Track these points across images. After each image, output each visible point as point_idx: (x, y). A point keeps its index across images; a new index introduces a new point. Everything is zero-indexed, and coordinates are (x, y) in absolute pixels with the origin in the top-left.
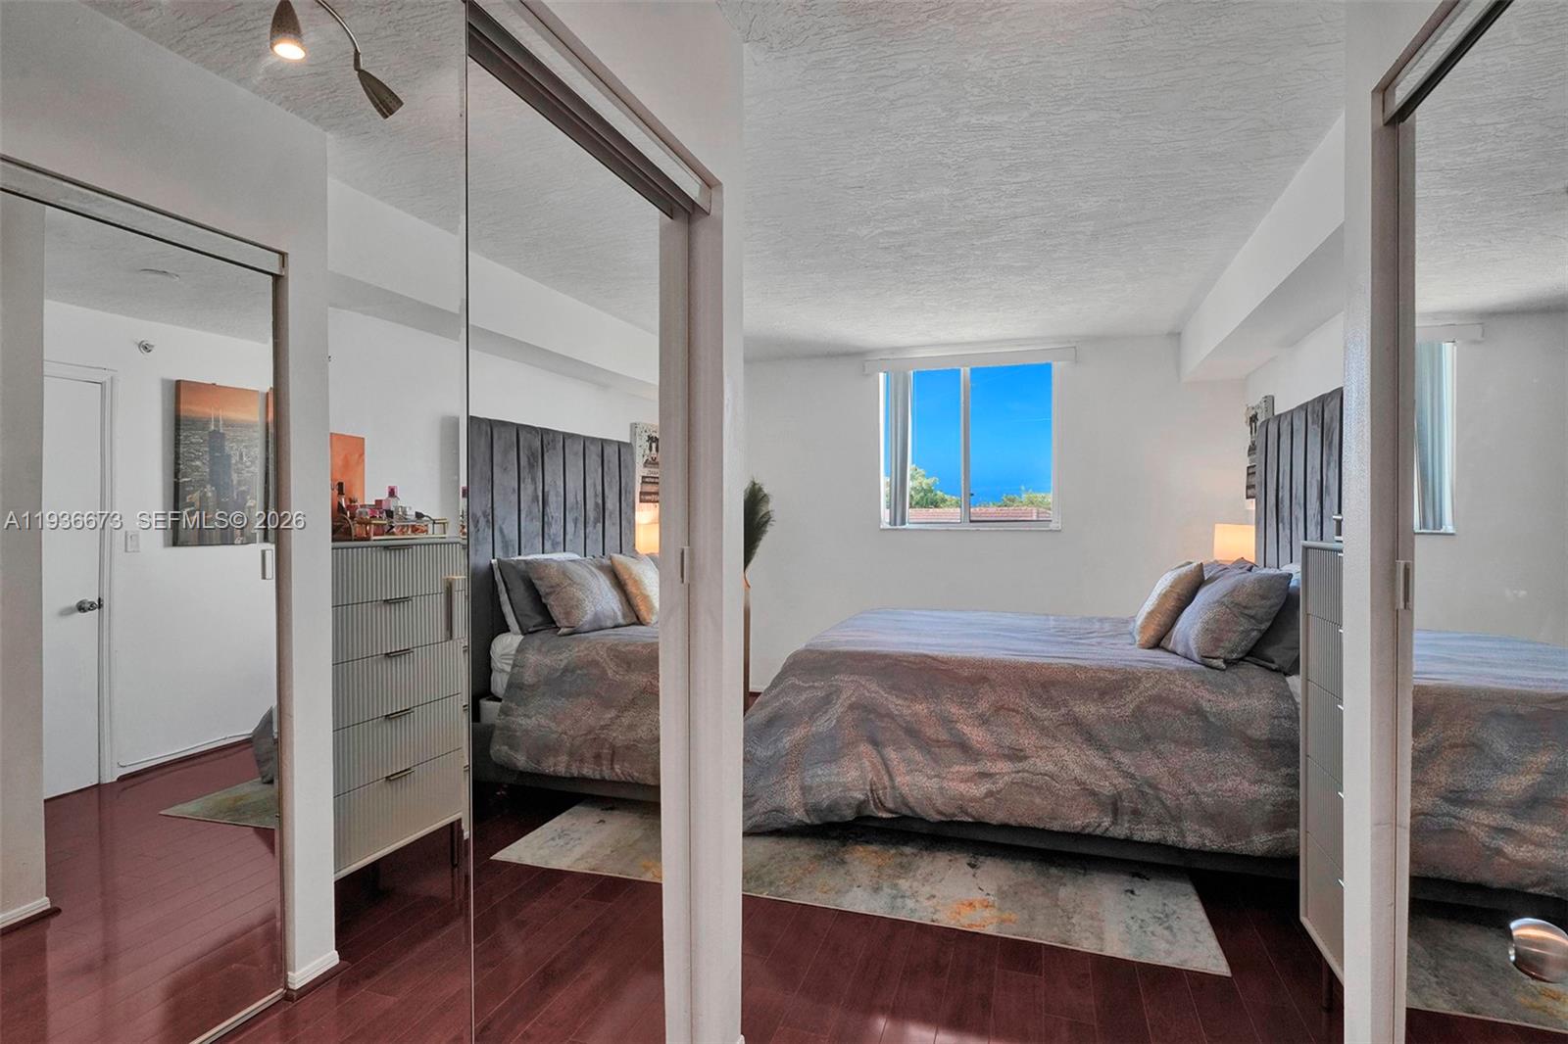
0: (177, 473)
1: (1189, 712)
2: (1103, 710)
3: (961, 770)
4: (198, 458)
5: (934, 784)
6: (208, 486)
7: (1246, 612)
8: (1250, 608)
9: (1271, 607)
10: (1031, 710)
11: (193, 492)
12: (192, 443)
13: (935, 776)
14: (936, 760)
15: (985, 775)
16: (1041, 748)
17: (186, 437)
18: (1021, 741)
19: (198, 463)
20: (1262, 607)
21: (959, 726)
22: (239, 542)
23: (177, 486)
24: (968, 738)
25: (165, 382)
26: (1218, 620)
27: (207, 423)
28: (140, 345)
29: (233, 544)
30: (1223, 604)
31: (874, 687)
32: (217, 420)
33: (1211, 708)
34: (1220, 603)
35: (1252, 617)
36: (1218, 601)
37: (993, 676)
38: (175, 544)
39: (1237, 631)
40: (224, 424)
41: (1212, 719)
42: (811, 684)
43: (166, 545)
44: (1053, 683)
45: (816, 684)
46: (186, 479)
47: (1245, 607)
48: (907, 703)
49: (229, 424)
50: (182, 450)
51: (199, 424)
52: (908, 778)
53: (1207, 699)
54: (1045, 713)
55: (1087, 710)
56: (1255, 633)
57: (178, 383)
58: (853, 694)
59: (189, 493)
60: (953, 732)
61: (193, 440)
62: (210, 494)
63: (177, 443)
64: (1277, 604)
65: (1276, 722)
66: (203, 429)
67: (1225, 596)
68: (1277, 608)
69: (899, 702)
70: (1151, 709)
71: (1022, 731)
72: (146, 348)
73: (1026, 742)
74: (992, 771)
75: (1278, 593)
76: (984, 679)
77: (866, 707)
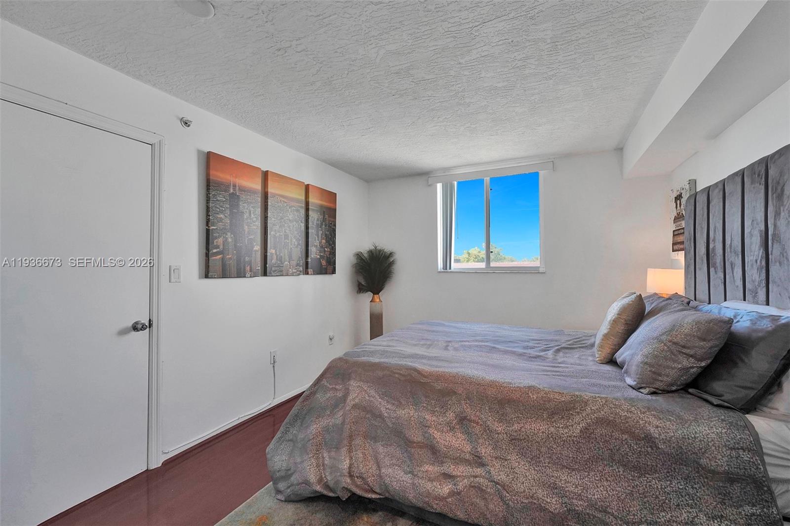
0: (208, 222)
1: (637, 438)
2: (552, 429)
3: (430, 469)
4: (222, 212)
5: (408, 478)
6: (229, 234)
7: (684, 351)
8: (688, 348)
9: (711, 348)
10: (489, 423)
11: (219, 237)
12: (218, 200)
13: (410, 472)
14: (411, 457)
15: (447, 476)
16: (496, 458)
17: (214, 195)
18: (479, 449)
19: (222, 216)
20: (702, 348)
21: (431, 431)
22: (249, 276)
23: (208, 231)
24: (437, 442)
25: (200, 152)
26: (656, 356)
27: (228, 186)
28: (181, 120)
29: (245, 277)
30: (661, 341)
31: (372, 392)
32: (235, 186)
33: (660, 435)
34: (658, 339)
35: (692, 356)
36: (657, 338)
37: (460, 390)
38: (207, 276)
39: (675, 368)
40: (239, 189)
41: (662, 446)
42: (334, 386)
43: (200, 277)
44: (510, 401)
45: (337, 387)
46: (214, 228)
47: (684, 347)
48: (393, 408)
49: (243, 189)
50: (211, 205)
51: (223, 187)
52: (390, 470)
53: (654, 425)
54: (499, 427)
55: (538, 427)
56: (694, 370)
57: (209, 153)
58: (357, 397)
59: (216, 238)
60: (426, 435)
61: (219, 198)
62: (230, 240)
63: (208, 200)
64: (716, 346)
65: (734, 453)
66: (225, 191)
67: (663, 334)
68: (717, 349)
69: (389, 406)
70: (599, 431)
71: (480, 441)
72: (186, 124)
73: (483, 451)
74: (454, 473)
75: (718, 336)
76: (452, 393)
77: (365, 408)
